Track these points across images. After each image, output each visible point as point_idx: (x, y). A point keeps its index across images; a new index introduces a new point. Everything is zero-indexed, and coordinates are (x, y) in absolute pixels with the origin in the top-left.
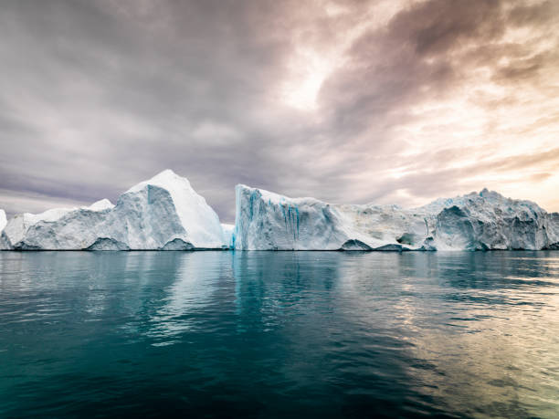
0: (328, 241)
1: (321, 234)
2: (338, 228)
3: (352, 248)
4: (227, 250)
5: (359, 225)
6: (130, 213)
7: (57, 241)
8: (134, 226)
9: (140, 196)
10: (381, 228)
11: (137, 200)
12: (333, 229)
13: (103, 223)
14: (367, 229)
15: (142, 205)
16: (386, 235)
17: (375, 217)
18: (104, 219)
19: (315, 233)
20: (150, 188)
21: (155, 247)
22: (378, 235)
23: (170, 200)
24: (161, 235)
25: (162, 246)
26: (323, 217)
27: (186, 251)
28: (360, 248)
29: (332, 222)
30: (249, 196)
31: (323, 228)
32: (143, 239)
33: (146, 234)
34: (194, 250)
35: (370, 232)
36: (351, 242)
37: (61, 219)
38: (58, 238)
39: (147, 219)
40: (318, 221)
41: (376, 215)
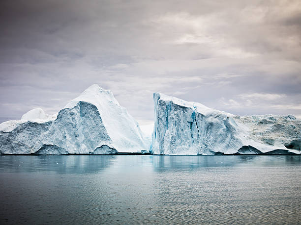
0: (228, 147)
1: (222, 141)
2: (236, 136)
3: (246, 153)
4: (146, 154)
5: (254, 134)
6: (67, 125)
7: (13, 147)
8: (71, 135)
9: (74, 111)
10: (273, 136)
11: (73, 114)
12: (232, 137)
13: (47, 132)
14: (261, 136)
15: (76, 118)
16: (276, 143)
17: (269, 127)
18: (47, 129)
19: (219, 140)
20: (82, 103)
21: (87, 152)
22: (270, 142)
23: (98, 114)
24: (92, 142)
25: (92, 151)
26: (225, 127)
27: (112, 154)
28: (253, 153)
29: (231, 132)
30: (164, 107)
31: (225, 136)
32: (78, 145)
33: (80, 142)
34: (118, 154)
35: (263, 140)
36: (245, 148)
37: (15, 130)
38: (13, 145)
39: (80, 129)
40: (221, 131)
41: (271, 125)
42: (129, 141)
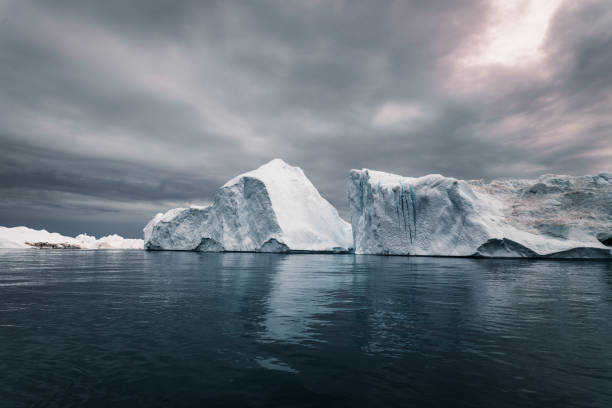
0: (456, 241)
1: (446, 231)
2: (473, 219)
3: (499, 253)
5: (516, 214)
6: (225, 209)
7: (172, 242)
8: (229, 225)
9: (235, 190)
10: (563, 217)
11: (232, 194)
12: (465, 222)
13: (206, 222)
14: (533, 219)
15: (237, 201)
16: (573, 232)
17: (553, 199)
18: (206, 218)
19: (440, 228)
20: (246, 180)
21: (252, 248)
22: (557, 231)
23: (266, 193)
24: (258, 234)
25: (259, 247)
26: (450, 203)
27: (282, 253)
28: (515, 254)
29: (463, 210)
30: (358, 181)
31: (450, 221)
32: (239, 239)
33: (242, 234)
34: (290, 252)
35: (539, 226)
36: (495, 244)
37: (175, 219)
38: (173, 238)
39: (243, 216)
40: (443, 211)
41: (557, 195)
42: (315, 232)
